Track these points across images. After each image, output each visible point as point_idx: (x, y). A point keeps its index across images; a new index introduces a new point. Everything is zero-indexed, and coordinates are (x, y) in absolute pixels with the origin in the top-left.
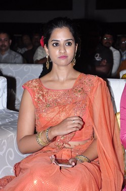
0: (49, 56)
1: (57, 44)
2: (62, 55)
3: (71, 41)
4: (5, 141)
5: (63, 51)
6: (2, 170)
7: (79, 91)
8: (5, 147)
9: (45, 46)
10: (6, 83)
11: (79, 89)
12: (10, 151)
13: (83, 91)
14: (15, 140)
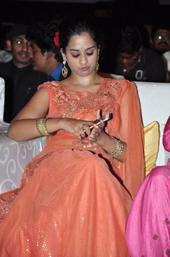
4: (8, 149)
6: (3, 182)
7: (106, 95)
8: (7, 156)
9: (61, 51)
10: (3, 86)
11: (105, 93)
12: (12, 162)
13: (109, 95)
14: (19, 150)
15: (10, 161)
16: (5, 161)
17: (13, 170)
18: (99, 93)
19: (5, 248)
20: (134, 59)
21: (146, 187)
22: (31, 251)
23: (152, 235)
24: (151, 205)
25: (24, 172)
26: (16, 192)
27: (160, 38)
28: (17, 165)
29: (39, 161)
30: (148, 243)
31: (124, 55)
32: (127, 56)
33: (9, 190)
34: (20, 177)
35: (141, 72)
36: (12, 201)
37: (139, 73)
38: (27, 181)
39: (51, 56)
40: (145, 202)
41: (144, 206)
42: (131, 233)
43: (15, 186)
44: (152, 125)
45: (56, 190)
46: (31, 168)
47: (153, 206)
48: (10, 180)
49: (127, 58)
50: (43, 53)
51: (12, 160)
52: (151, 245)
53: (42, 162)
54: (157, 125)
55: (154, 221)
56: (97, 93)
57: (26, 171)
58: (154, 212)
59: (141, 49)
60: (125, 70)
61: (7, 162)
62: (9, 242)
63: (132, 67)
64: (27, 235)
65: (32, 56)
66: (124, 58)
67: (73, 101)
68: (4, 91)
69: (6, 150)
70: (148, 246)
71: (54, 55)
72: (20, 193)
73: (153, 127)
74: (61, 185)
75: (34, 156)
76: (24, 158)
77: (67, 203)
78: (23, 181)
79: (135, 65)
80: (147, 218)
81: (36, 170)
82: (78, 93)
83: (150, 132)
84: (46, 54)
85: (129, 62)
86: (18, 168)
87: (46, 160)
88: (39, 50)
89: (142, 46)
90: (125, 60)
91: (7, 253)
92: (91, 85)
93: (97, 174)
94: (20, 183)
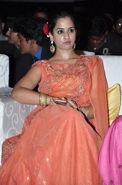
0: (54, 42)
1: (62, 32)
2: (66, 41)
3: (73, 28)
4: (12, 106)
5: (67, 38)
6: (10, 130)
7: (81, 65)
8: (11, 111)
10: (8, 62)
12: (15, 115)
13: (84, 65)
14: (20, 107)
15: (14, 114)
16: (10, 115)
17: (16, 121)
18: (77, 64)
19: (12, 177)
20: (102, 40)
21: (112, 130)
22: (31, 179)
23: (117, 165)
24: (116, 143)
25: (24, 122)
26: (19, 136)
27: (120, 25)
28: (19, 117)
29: (35, 114)
30: (115, 170)
31: (94, 37)
32: (97, 38)
33: (14, 136)
34: (21, 126)
35: (107, 49)
36: (16, 143)
37: (106, 50)
38: (27, 128)
39: (34, 42)
40: (112, 142)
41: (111, 144)
42: (102, 164)
43: (18, 132)
44: (115, 86)
45: (48, 134)
46: (29, 119)
47: (118, 144)
48: (14, 128)
49: (96, 40)
50: (27, 41)
51: (15, 114)
52: (117, 172)
53: (37, 115)
54: (118, 86)
55: (118, 155)
56: (75, 64)
57: (26, 122)
58: (118, 148)
59: (106, 33)
60: (95, 49)
61: (12, 115)
62: (15, 173)
63: (100, 46)
64: (27, 167)
65: (19, 44)
66: (94, 39)
67: (58, 71)
68: (8, 65)
69: (11, 107)
70: (115, 173)
71: (35, 42)
72: (21, 137)
73: (116, 88)
74: (51, 131)
75: (31, 110)
76: (24, 112)
77: (55, 144)
78: (24, 129)
79: (102, 44)
80: (114, 153)
81: (32, 121)
82: (61, 65)
83: (114, 91)
84: (30, 41)
85: (98, 42)
86: (19, 119)
87: (40, 113)
88: (25, 39)
89: (107, 31)
90: (95, 41)
91: (14, 181)
92: (70, 59)
93: (76, 122)
94: (21, 130)
